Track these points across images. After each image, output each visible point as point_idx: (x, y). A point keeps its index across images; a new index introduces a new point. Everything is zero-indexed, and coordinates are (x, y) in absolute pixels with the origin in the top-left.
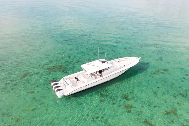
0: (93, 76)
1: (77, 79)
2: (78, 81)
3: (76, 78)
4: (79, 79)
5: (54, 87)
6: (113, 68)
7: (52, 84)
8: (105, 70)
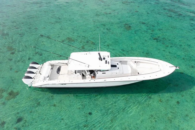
1: (58, 70)
8: (100, 71)
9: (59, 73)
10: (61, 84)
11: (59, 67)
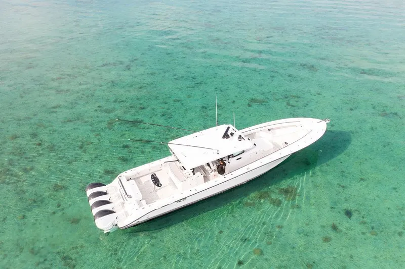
0: (198, 174)
1: (156, 180)
2: (158, 185)
3: (154, 178)
4: (161, 181)
5: (92, 201)
6: (256, 149)
7: (89, 192)
8: (233, 156)
9: (161, 185)
10: (178, 201)
11: (152, 175)
